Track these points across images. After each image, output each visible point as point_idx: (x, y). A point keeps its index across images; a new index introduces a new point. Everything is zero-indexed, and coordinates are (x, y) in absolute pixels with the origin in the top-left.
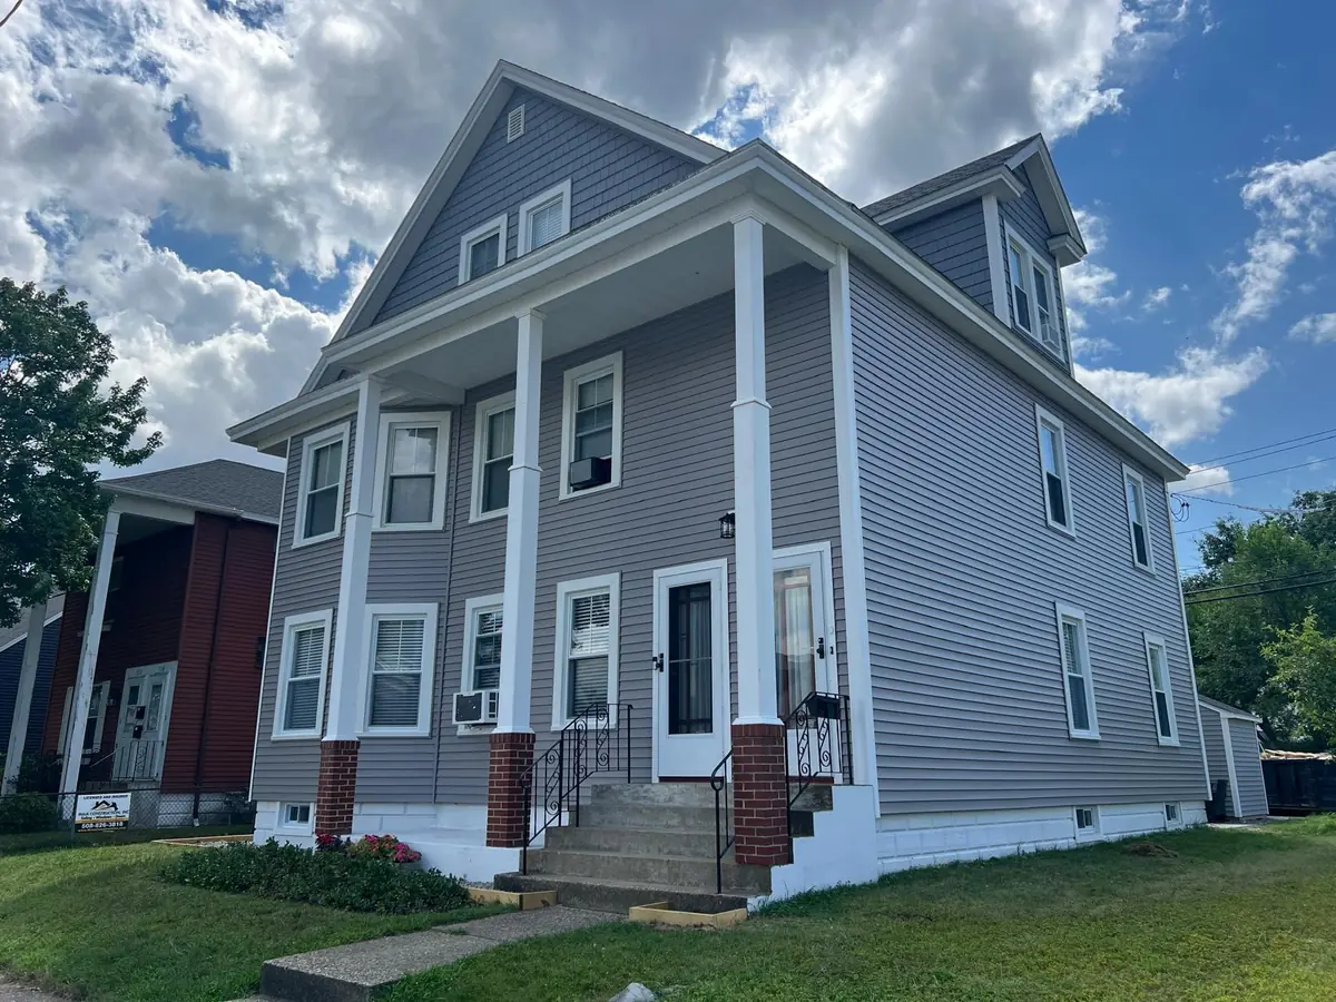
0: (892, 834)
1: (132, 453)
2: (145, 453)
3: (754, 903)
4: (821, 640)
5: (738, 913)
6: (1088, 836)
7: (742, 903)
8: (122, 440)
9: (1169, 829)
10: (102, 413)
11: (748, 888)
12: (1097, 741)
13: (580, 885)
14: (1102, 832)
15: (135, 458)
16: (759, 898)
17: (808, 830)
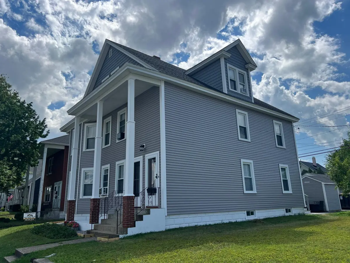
0: (173, 219)
1: (44, 135)
2: (47, 135)
3: (121, 236)
4: (157, 174)
5: (117, 239)
6: (251, 218)
7: (118, 236)
8: (42, 132)
9: (286, 215)
10: (37, 127)
12: (256, 194)
13: (97, 232)
14: (257, 217)
15: (45, 136)
16: (123, 235)
17: (142, 219)
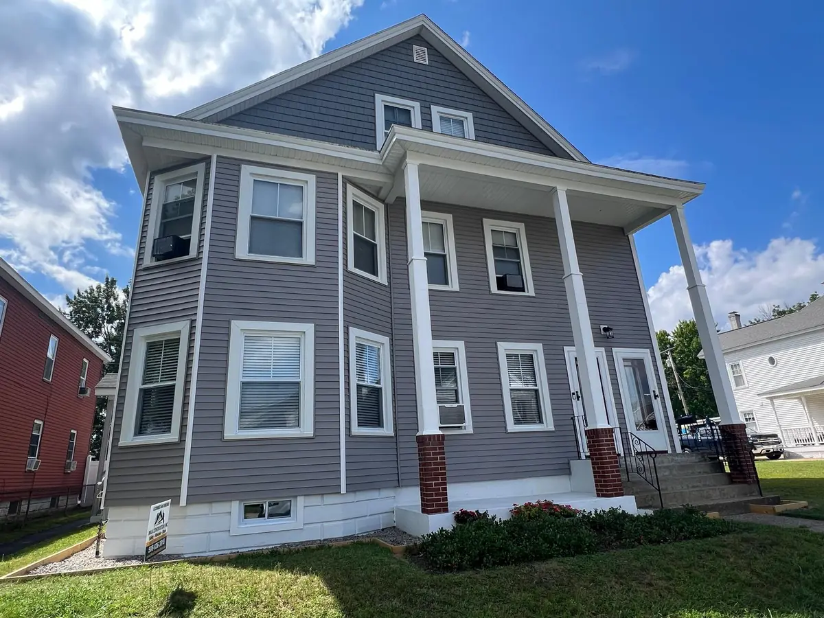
4: (654, 391)
11: (754, 494)
